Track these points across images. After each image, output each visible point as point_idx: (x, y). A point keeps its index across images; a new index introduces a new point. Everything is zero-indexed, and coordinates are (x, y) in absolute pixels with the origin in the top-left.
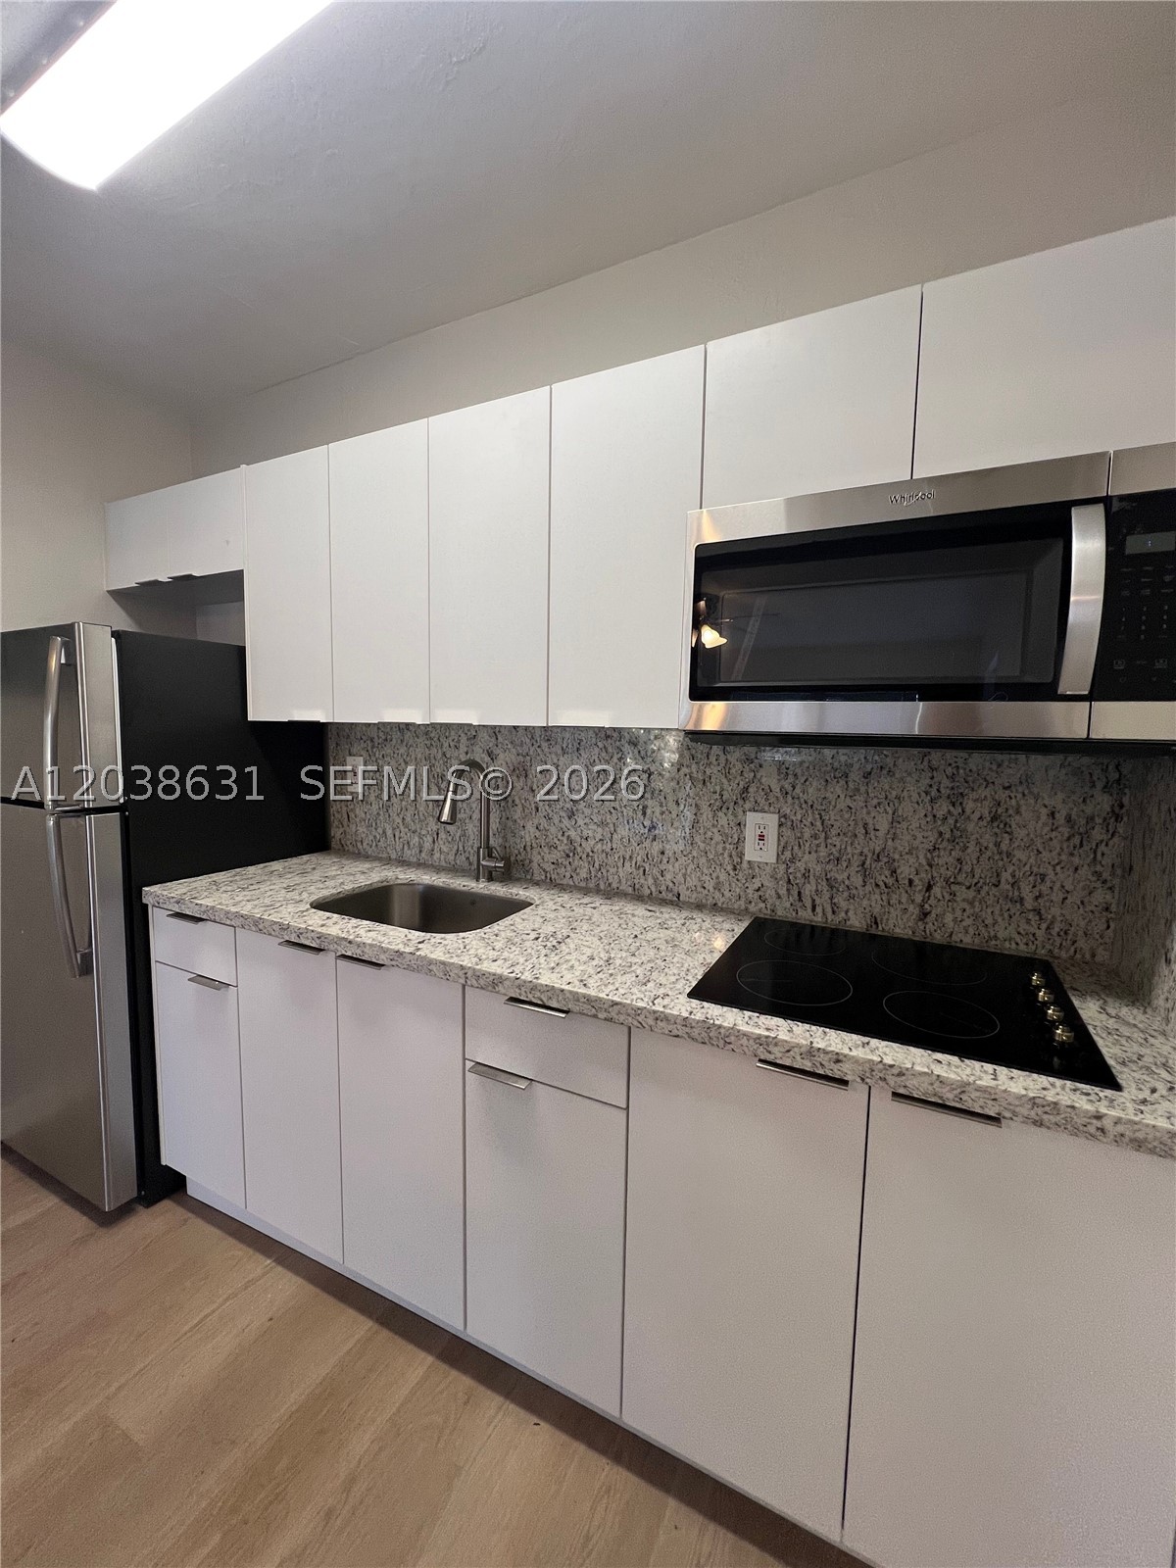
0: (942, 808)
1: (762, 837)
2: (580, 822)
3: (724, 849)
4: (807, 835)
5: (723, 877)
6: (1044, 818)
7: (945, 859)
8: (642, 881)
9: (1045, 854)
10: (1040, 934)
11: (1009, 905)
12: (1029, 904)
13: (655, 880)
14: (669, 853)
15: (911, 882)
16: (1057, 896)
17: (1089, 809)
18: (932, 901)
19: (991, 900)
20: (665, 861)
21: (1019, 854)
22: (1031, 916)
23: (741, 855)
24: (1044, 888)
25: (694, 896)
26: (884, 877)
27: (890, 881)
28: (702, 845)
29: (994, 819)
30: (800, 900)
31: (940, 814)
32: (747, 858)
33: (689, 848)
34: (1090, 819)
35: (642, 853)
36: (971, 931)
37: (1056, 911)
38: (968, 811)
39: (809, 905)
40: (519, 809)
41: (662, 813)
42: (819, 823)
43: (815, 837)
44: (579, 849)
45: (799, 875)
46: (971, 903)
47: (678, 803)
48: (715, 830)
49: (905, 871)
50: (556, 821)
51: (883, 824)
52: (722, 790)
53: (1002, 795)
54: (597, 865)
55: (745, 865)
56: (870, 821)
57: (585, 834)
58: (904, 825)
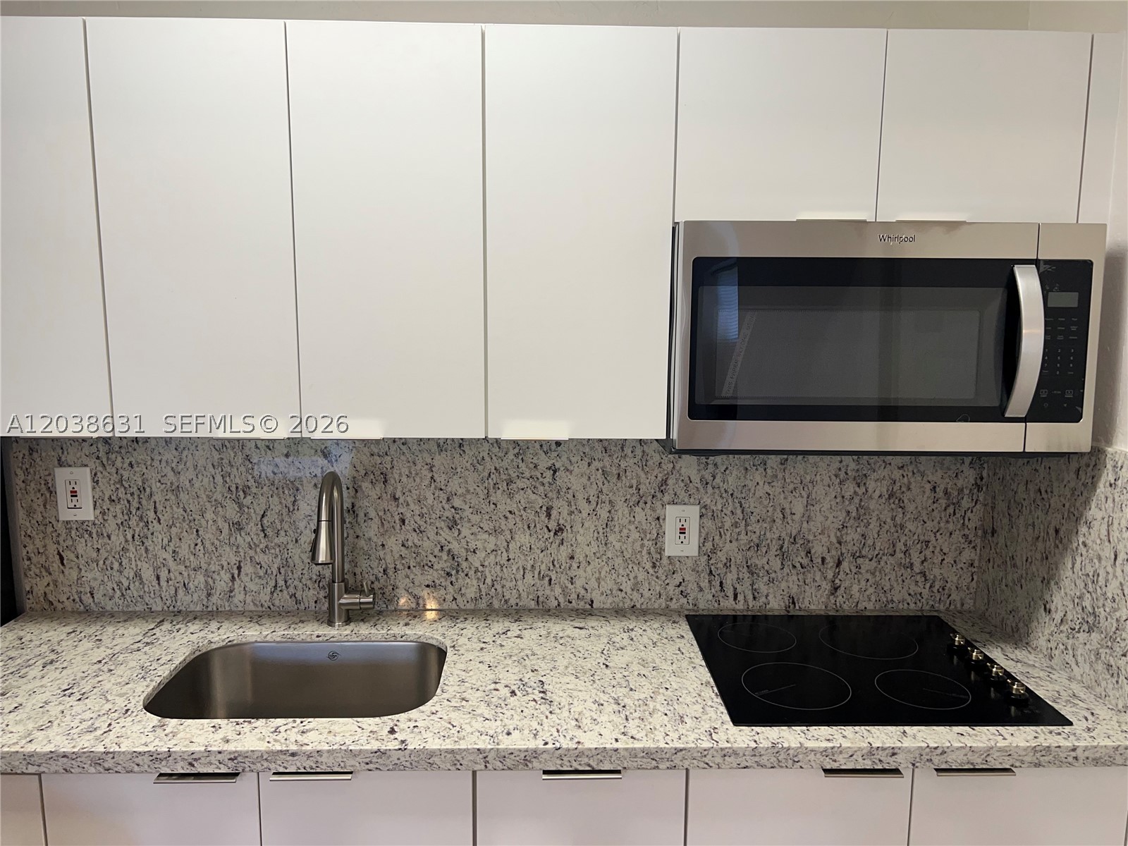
0: (850, 488)
1: (682, 531)
2: (465, 532)
3: (642, 546)
4: (727, 525)
5: (641, 576)
6: (928, 492)
7: (852, 536)
8: (548, 592)
9: (929, 524)
10: (926, 592)
11: (903, 571)
12: (917, 568)
13: (564, 589)
14: (579, 556)
15: (823, 559)
16: (937, 560)
17: (960, 483)
18: (842, 576)
19: (888, 569)
20: (575, 565)
21: (910, 526)
22: (918, 577)
23: (660, 551)
24: (928, 553)
25: (610, 600)
26: (800, 558)
27: (805, 561)
28: (618, 545)
29: (890, 496)
30: (722, 590)
31: (847, 495)
32: (667, 553)
33: (602, 549)
34: (961, 491)
35: (547, 560)
36: (873, 598)
37: (936, 571)
38: (870, 490)
39: (731, 594)
40: (375, 525)
41: (571, 513)
42: (739, 511)
43: (735, 525)
44: (464, 565)
45: (720, 565)
46: (873, 574)
47: (588, 501)
48: (632, 527)
49: (818, 550)
50: (432, 534)
51: (799, 507)
52: (639, 483)
53: (897, 474)
54: (489, 581)
55: (665, 561)
56: (787, 506)
57: (472, 546)
58: (817, 507)
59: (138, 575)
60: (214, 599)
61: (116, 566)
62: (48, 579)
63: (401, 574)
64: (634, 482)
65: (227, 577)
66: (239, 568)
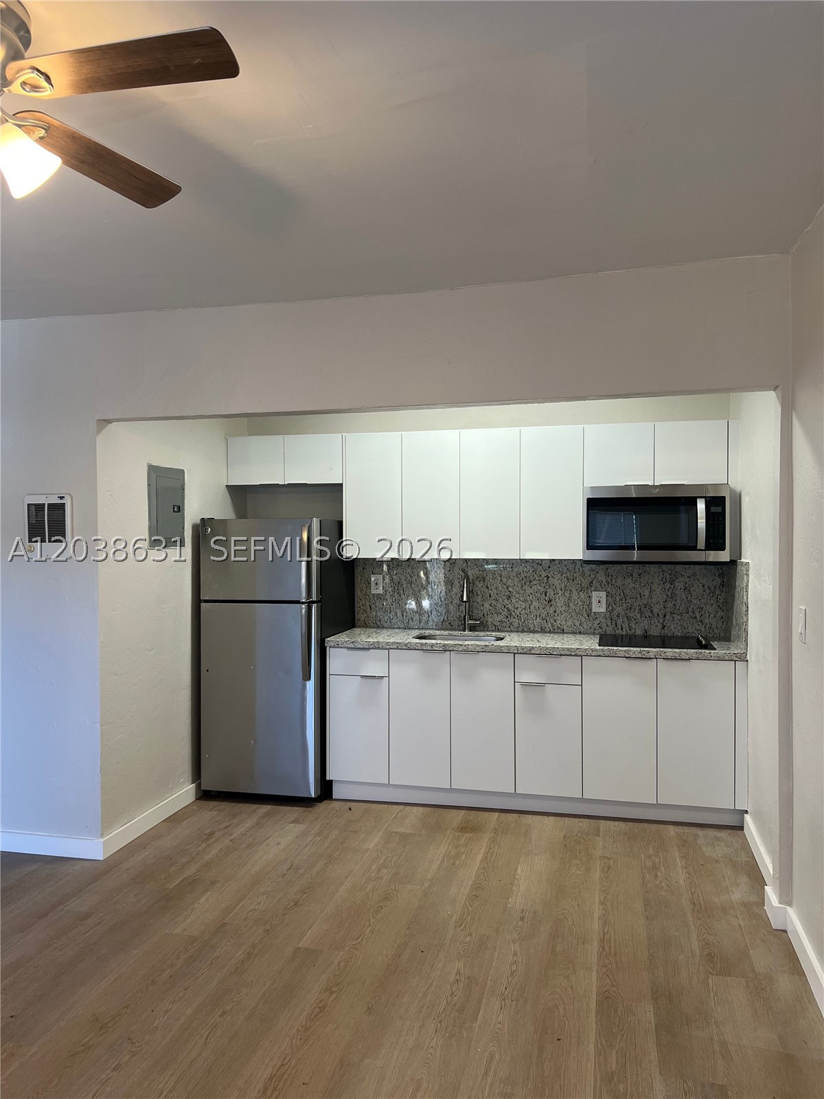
0: (668, 585)
1: (599, 602)
2: (513, 601)
3: (583, 608)
4: (618, 600)
5: (583, 620)
6: (701, 587)
7: (670, 605)
8: (546, 625)
9: (702, 601)
10: (703, 629)
11: (692, 620)
12: (698, 619)
13: (552, 624)
14: (558, 611)
15: (658, 614)
16: (707, 615)
17: (714, 583)
18: (666, 621)
19: (686, 619)
20: (556, 615)
21: (695, 601)
22: (699, 623)
23: (591, 610)
24: (703, 612)
25: (571, 629)
26: (648, 614)
27: (651, 615)
28: (573, 607)
29: (685, 589)
30: (616, 626)
31: (667, 588)
32: (593, 611)
33: (567, 608)
34: (715, 587)
35: (545, 613)
36: (680, 631)
37: (707, 620)
38: (676, 587)
39: (620, 628)
40: (480, 597)
41: (554, 594)
42: (622, 594)
43: (621, 600)
44: (513, 613)
45: (615, 616)
46: (680, 621)
47: (561, 590)
48: (579, 600)
49: (656, 610)
50: (501, 601)
51: (647, 593)
52: (581, 583)
53: (687, 580)
54: (522, 620)
55: (593, 614)
56: (642, 593)
57: (516, 606)
58: (654, 593)
59: (396, 614)
60: (422, 624)
61: (389, 610)
62: (366, 615)
63: (489, 616)
64: (580, 582)
65: (426, 616)
66: (431, 612)
